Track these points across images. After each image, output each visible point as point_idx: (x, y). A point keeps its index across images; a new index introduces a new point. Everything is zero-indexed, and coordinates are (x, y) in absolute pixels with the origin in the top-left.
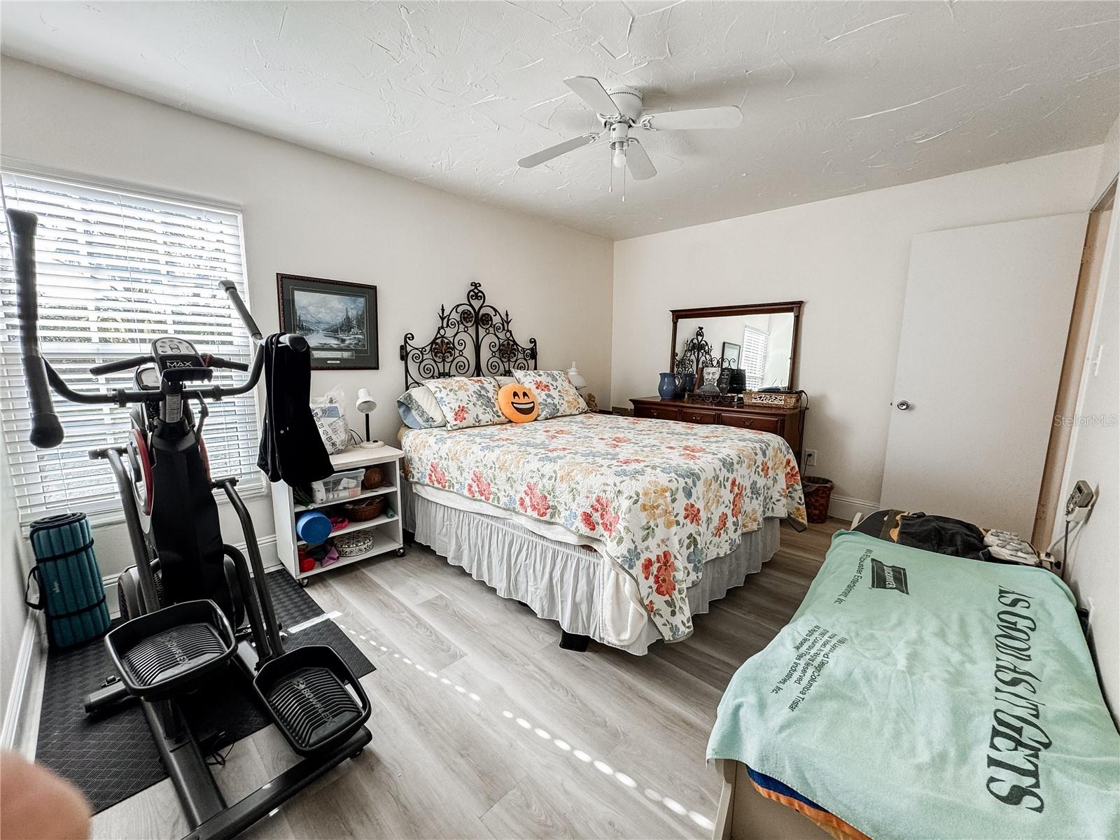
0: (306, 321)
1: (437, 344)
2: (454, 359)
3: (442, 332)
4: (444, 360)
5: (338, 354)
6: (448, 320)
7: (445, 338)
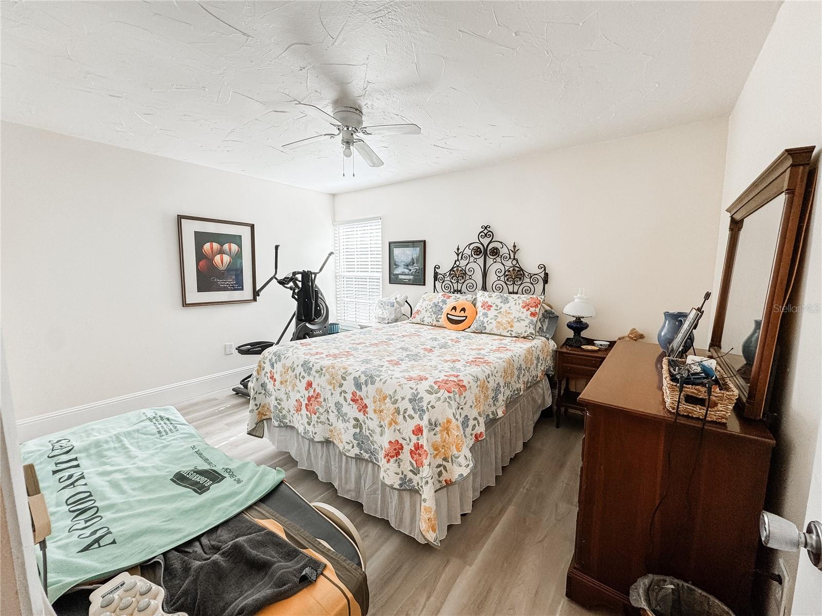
0: (397, 262)
1: (454, 271)
2: (465, 281)
3: (457, 263)
4: (458, 282)
5: (407, 277)
6: (462, 255)
7: (459, 267)
